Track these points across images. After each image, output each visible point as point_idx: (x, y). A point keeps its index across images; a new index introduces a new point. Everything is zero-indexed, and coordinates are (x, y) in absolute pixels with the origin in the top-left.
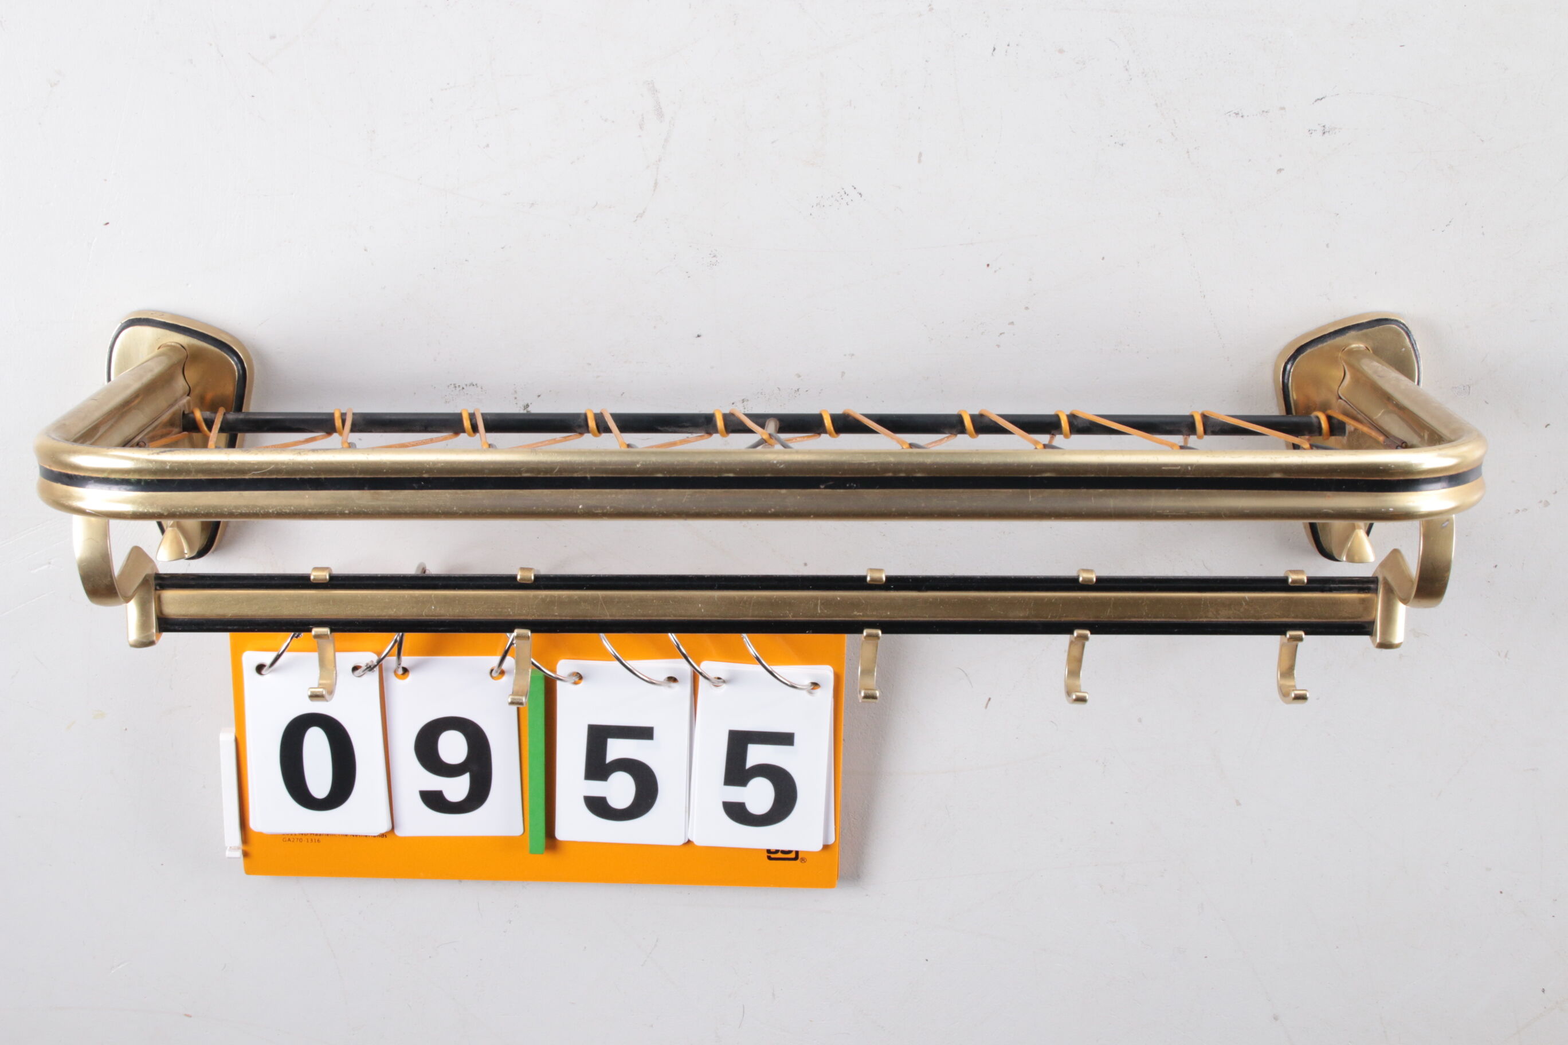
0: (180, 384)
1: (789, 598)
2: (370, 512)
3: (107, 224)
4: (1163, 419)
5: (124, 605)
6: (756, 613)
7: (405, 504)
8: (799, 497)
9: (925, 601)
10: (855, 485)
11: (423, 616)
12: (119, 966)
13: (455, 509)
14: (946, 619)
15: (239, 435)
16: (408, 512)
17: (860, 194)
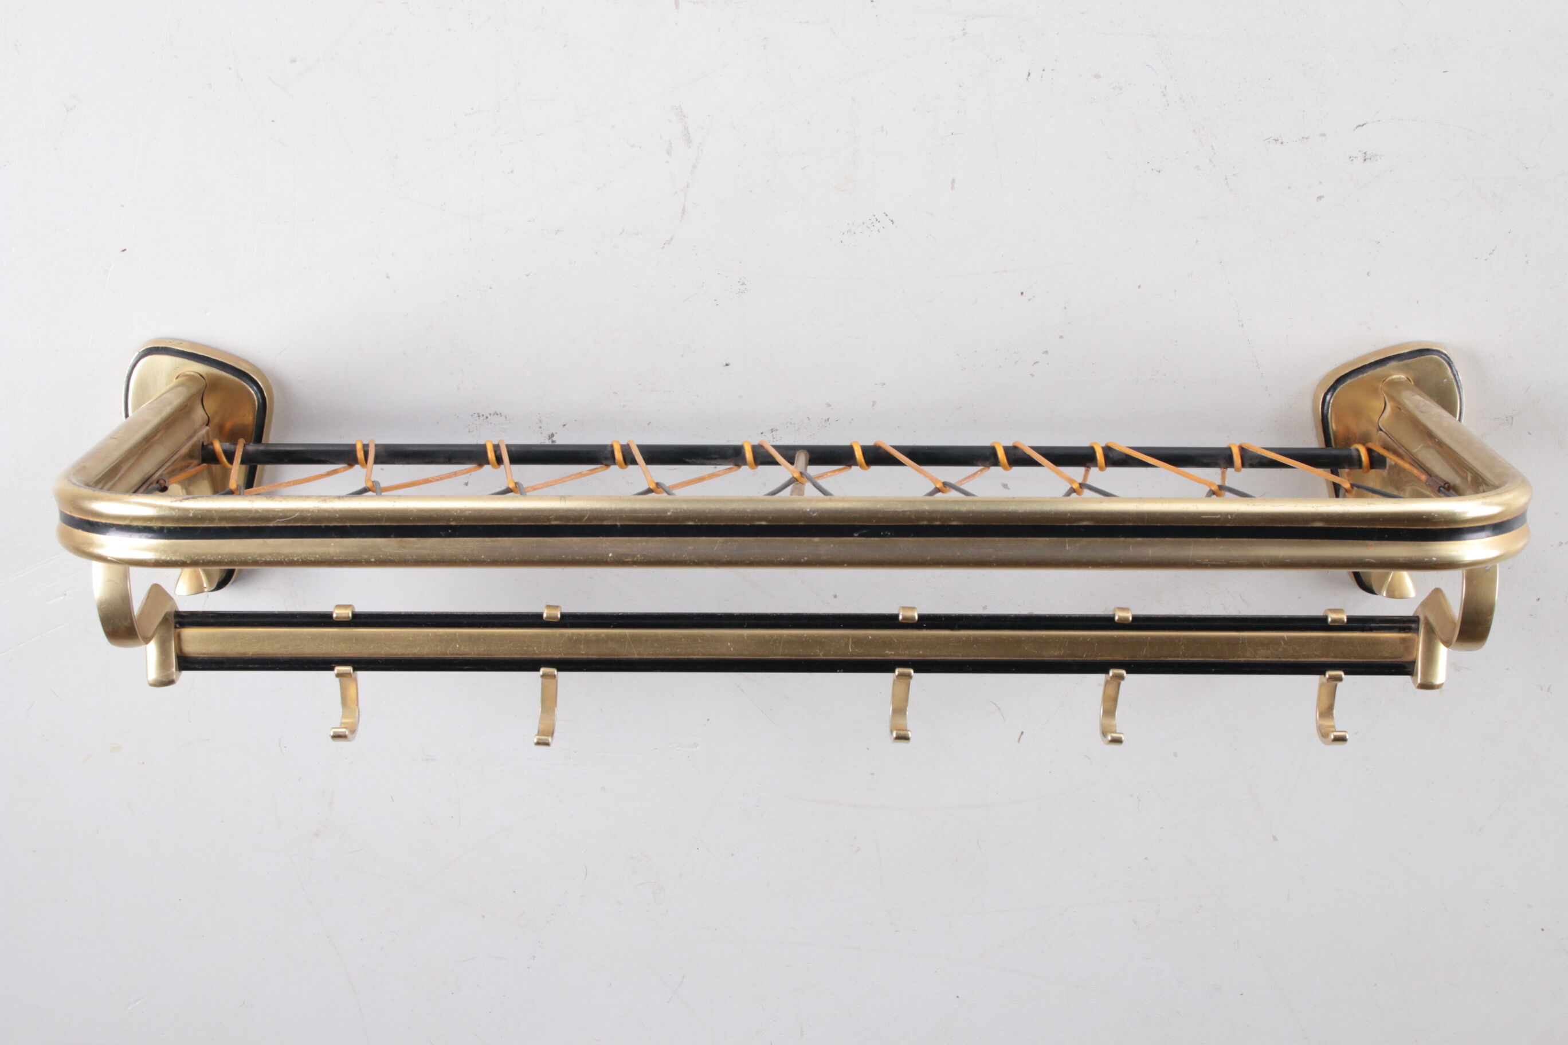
0: (199, 414)
1: (820, 636)
2: (396, 560)
3: (125, 250)
4: (1200, 452)
5: (143, 647)
6: (787, 651)
7: (432, 551)
8: (832, 546)
9: (958, 639)
10: (889, 534)
11: (447, 655)
12: (136, 1002)
13: (483, 557)
14: (979, 658)
15: (259, 467)
16: (435, 560)
17: (892, 221)
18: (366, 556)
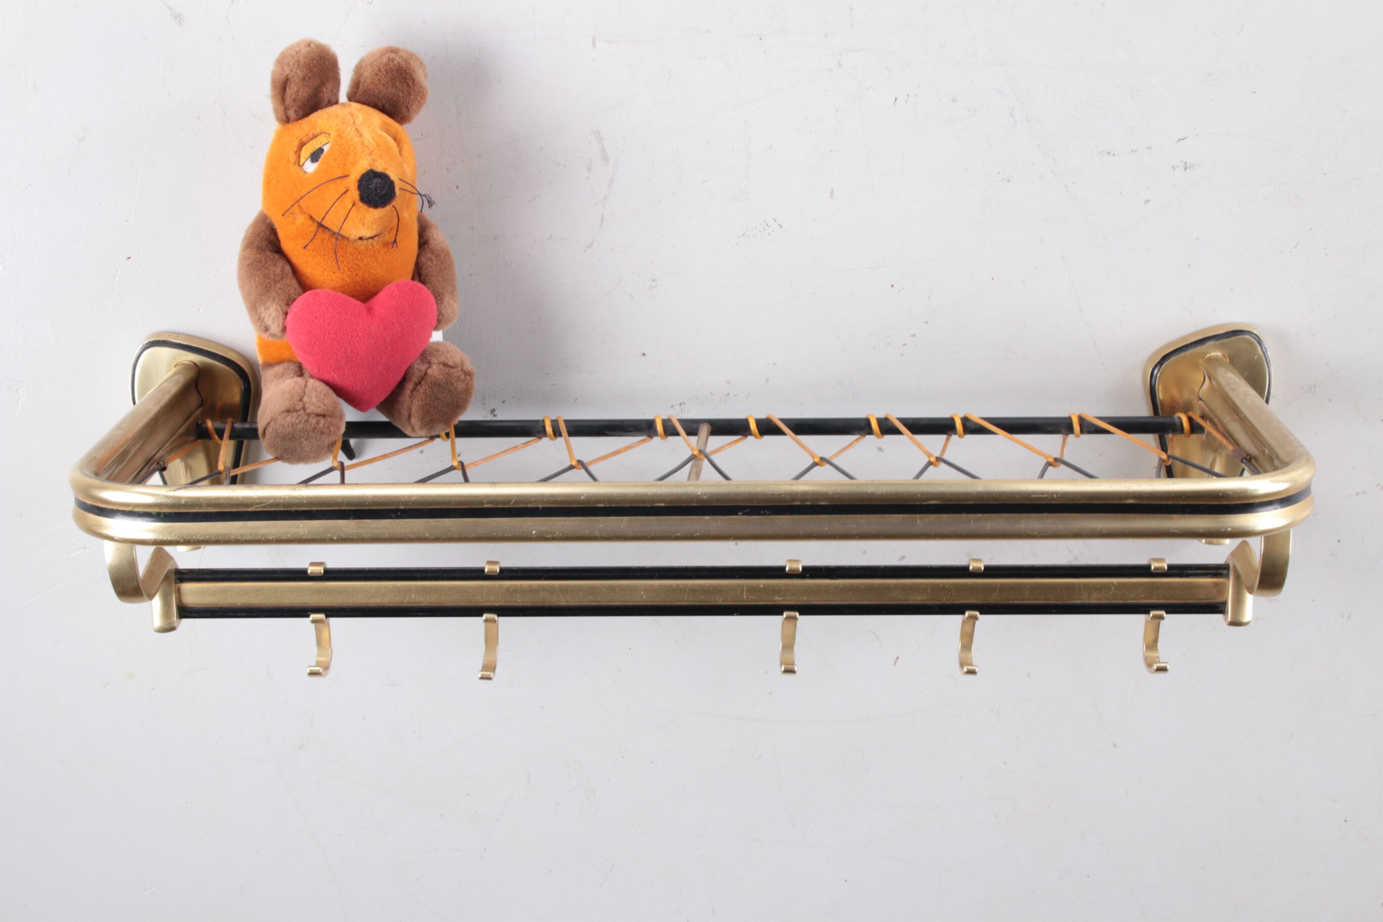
0: (194, 398)
1: (719, 586)
2: (355, 538)
3: (129, 258)
4: (1044, 421)
5: (149, 602)
6: (691, 599)
7: (384, 531)
8: (720, 523)
9: (836, 587)
10: (768, 512)
11: (404, 603)
12: (151, 888)
13: (427, 535)
14: (855, 603)
16: (388, 538)
17: (780, 225)
18: (330, 535)
